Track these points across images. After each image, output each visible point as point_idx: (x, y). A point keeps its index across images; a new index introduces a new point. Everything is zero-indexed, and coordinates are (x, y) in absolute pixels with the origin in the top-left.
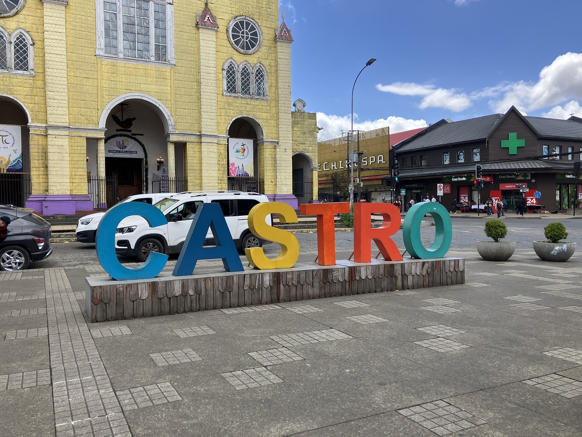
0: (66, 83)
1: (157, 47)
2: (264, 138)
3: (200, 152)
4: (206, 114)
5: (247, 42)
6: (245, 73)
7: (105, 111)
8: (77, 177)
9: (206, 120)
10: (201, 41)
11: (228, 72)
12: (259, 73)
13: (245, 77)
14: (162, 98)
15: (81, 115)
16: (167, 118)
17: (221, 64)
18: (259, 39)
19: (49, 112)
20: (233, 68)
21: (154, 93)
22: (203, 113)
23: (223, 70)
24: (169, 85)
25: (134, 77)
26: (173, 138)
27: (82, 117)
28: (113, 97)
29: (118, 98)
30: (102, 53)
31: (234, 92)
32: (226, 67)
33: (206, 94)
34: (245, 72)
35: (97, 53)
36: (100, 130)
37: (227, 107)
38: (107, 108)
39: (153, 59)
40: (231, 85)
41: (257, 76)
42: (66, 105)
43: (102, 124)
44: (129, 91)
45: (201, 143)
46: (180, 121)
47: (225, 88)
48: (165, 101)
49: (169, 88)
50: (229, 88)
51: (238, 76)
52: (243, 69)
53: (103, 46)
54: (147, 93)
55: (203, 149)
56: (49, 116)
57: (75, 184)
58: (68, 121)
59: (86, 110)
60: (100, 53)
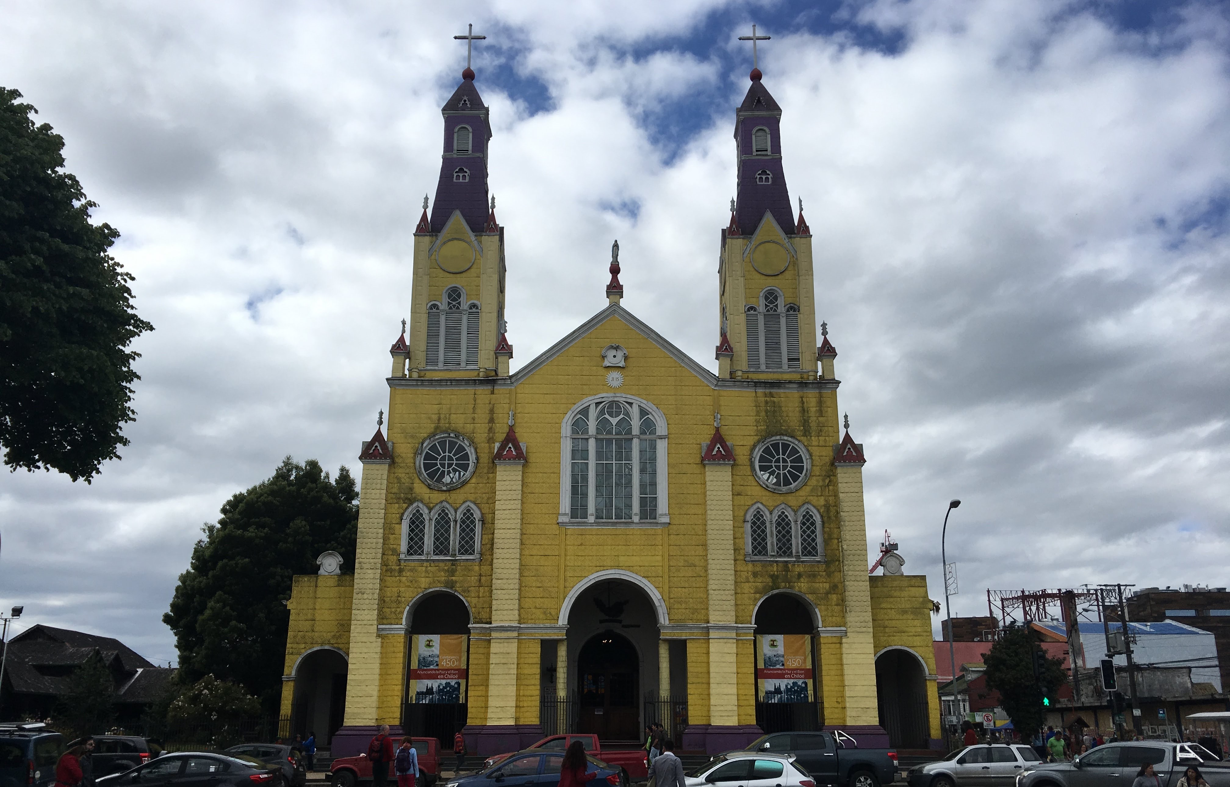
0: (517, 566)
1: (643, 501)
2: (820, 625)
3: (708, 653)
4: (716, 592)
5: (785, 474)
6: (783, 524)
7: (567, 600)
8: (525, 698)
9: (717, 603)
10: (708, 483)
11: (754, 523)
12: (808, 520)
13: (783, 528)
14: (650, 575)
15: (536, 608)
16: (657, 603)
17: (742, 514)
18: (805, 467)
19: (494, 608)
20: (763, 517)
21: (638, 568)
22: (711, 592)
23: (745, 521)
24: (661, 553)
25: (609, 547)
26: (665, 634)
27: (538, 610)
28: (580, 579)
29: (586, 580)
30: (566, 519)
31: (764, 555)
32: (749, 517)
33: (716, 562)
34: (783, 520)
35: (560, 520)
36: (560, 628)
37: (751, 579)
38: (570, 595)
39: (636, 519)
40: (759, 544)
41: (804, 524)
42: (517, 596)
43: (563, 620)
44: (602, 568)
45: (709, 639)
46: (676, 606)
47: (749, 549)
48: (653, 579)
49: (659, 558)
50: (755, 548)
51: (771, 530)
52: (779, 516)
53: (568, 511)
54: (628, 568)
55: (712, 649)
56: (494, 613)
57: (523, 710)
58: (517, 617)
59: (542, 600)
60: (564, 519)
